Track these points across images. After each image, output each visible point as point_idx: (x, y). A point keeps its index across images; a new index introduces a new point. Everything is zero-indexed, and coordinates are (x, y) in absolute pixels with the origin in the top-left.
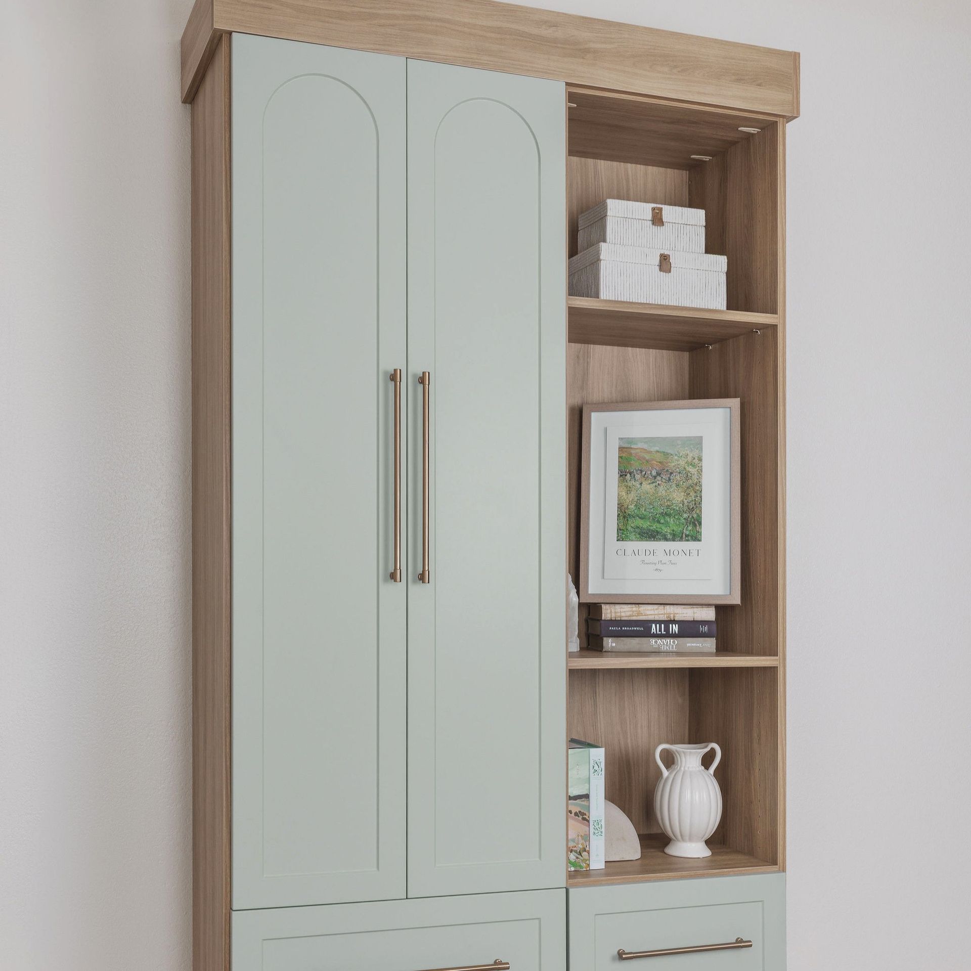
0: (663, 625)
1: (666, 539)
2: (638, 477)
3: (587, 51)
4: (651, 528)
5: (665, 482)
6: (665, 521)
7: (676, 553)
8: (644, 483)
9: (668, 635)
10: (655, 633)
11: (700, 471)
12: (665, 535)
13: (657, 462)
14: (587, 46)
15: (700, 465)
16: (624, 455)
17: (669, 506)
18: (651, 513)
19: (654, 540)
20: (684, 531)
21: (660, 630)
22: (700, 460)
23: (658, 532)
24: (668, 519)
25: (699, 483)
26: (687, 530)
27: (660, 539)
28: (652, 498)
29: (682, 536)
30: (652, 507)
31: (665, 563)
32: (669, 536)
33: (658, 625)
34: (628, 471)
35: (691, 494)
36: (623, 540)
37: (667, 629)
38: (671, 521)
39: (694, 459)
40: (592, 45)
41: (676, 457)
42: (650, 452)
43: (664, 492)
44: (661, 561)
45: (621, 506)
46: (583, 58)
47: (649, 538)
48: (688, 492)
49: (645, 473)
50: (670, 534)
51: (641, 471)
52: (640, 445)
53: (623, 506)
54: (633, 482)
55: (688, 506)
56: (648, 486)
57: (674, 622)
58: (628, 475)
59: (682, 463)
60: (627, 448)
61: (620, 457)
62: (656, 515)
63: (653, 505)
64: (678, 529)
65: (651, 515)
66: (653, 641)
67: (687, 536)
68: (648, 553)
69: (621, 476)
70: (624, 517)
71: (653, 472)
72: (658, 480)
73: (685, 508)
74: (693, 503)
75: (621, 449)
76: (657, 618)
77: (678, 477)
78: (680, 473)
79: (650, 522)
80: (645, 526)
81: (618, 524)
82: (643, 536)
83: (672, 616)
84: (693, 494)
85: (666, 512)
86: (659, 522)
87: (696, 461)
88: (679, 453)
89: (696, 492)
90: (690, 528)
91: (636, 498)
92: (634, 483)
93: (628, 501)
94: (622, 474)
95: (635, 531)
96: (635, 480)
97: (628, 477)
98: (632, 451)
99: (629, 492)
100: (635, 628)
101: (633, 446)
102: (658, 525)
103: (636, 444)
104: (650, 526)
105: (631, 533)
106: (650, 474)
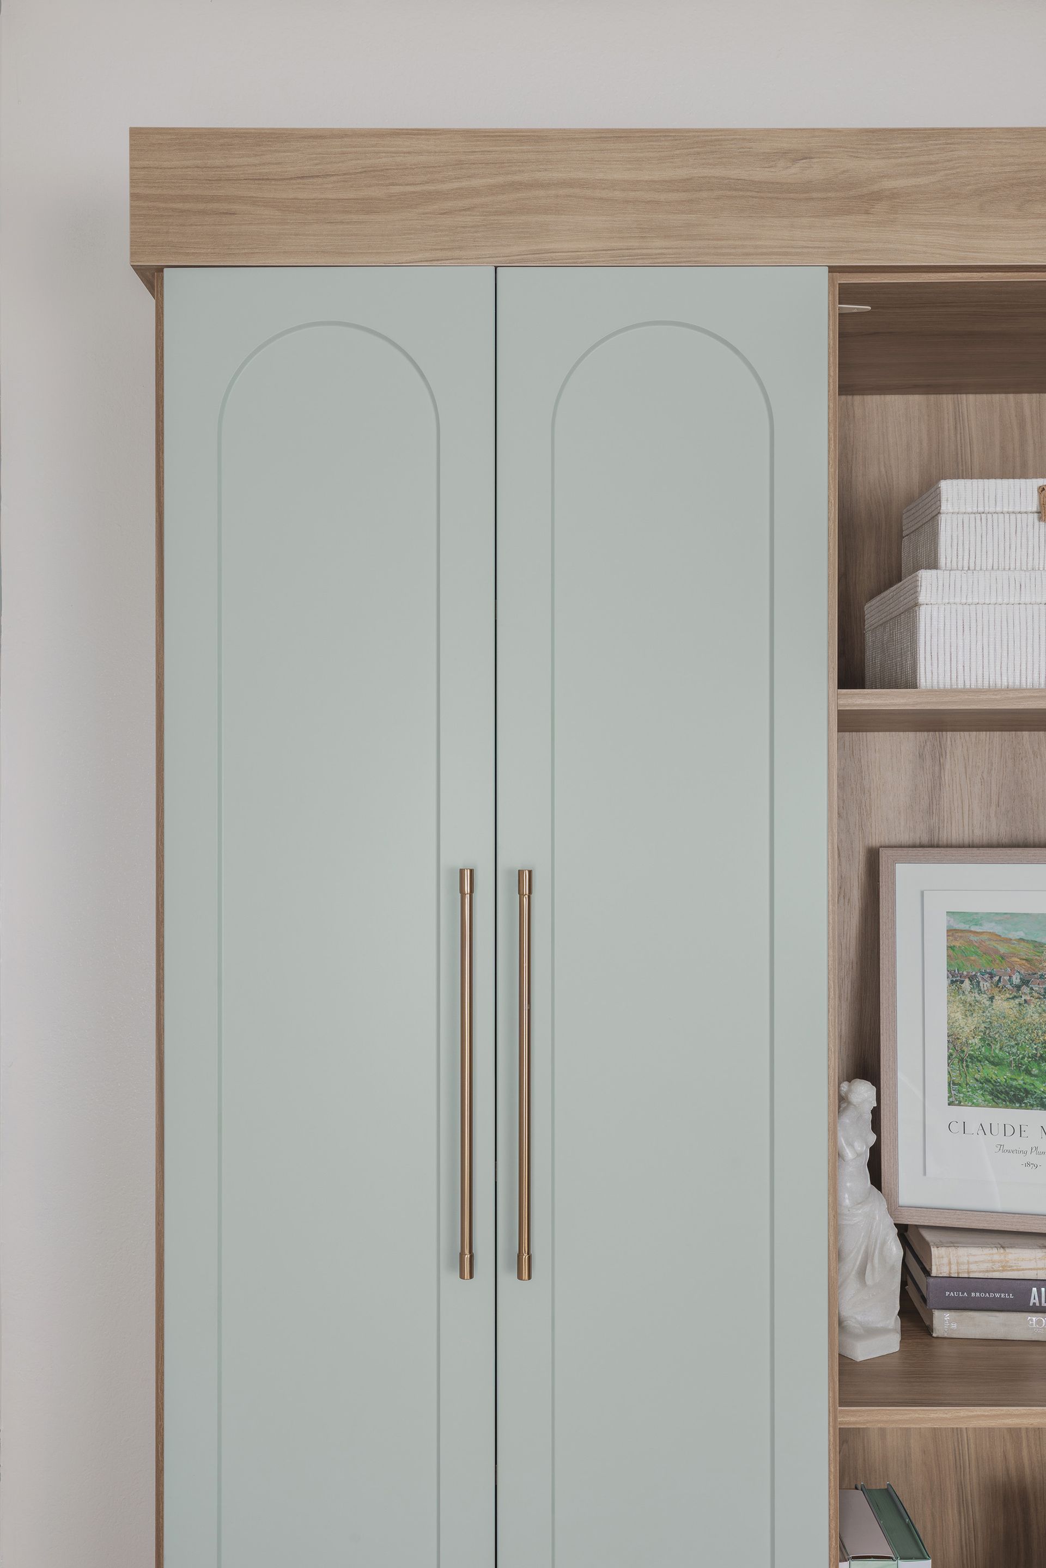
1: (1043, 1106)
2: (985, 985)
4: (1014, 1083)
5: (1040, 998)
6: (1040, 1070)
8: (997, 997)
10: (1038, 1304)
12: (1042, 1098)
13: (1021, 959)
16: (957, 944)
17: (1044, 1042)
18: (1013, 1054)
19: (1021, 1107)
23: (1027, 1092)
24: (1044, 1066)
27: (1032, 1105)
28: (1014, 1027)
30: (1013, 1043)
33: (1043, 1289)
34: (965, 973)
36: (959, 1104)
42: (1008, 941)
43: (1036, 1016)
44: (1036, 1148)
45: (953, 1039)
47: (1011, 1101)
49: (999, 980)
51: (992, 976)
52: (987, 927)
53: (958, 1039)
54: (977, 995)
56: (1006, 1004)
58: (967, 982)
60: (962, 931)
61: (950, 948)
62: (1023, 1058)
63: (1015, 1040)
65: (1012, 1058)
66: (1035, 1319)
68: (1009, 1131)
69: (953, 982)
70: (962, 1060)
71: (1014, 979)
72: (1025, 994)
75: (951, 932)
76: (1040, 1275)
79: (1012, 1072)
80: (1002, 1079)
81: (949, 1072)
82: (999, 1098)
85: (1041, 1055)
86: (1028, 1072)
91: (983, 1025)
92: (978, 998)
93: (966, 1029)
94: (955, 980)
95: (982, 1088)
96: (980, 992)
97: (967, 984)
98: (973, 938)
99: (968, 1014)
100: (997, 1295)
101: (973, 929)
102: (1028, 1079)
103: (981, 925)
104: (1011, 1079)
105: (974, 1090)
106: (1010, 980)
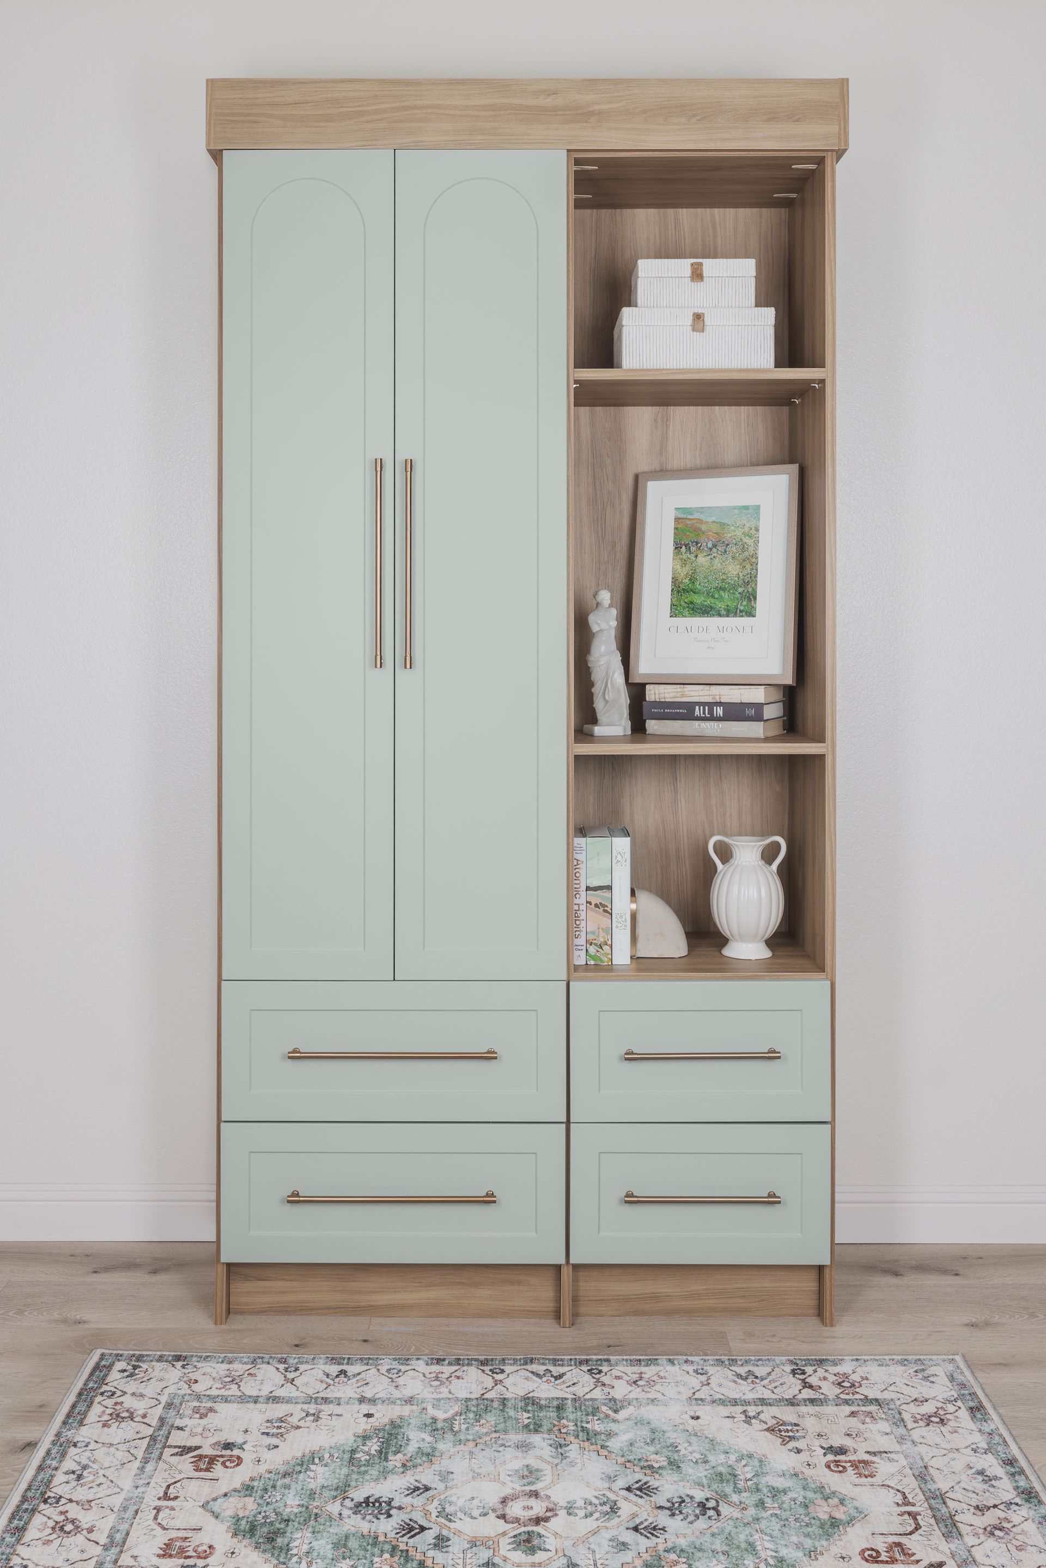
0: (707, 707)
1: (720, 615)
2: (693, 549)
3: (591, 114)
4: (706, 603)
5: (721, 554)
6: (719, 595)
7: (729, 630)
8: (699, 555)
9: (712, 718)
10: (698, 715)
11: (756, 543)
12: (719, 611)
13: (713, 533)
14: (591, 109)
15: (757, 535)
16: (680, 526)
17: (723, 579)
18: (706, 587)
20: (739, 606)
21: (704, 713)
22: (757, 530)
23: (711, 608)
24: (722, 593)
25: (755, 555)
26: (741, 605)
27: (714, 615)
28: (707, 572)
29: (736, 612)
30: (706, 581)
31: (718, 641)
32: (723, 612)
33: (702, 707)
34: (683, 543)
35: (747, 567)
36: (676, 617)
37: (711, 711)
38: (725, 595)
39: (751, 529)
40: (597, 107)
41: (732, 528)
42: (706, 523)
43: (719, 565)
44: (714, 639)
45: (675, 580)
46: (586, 122)
47: (703, 614)
48: (744, 564)
49: (701, 546)
50: (725, 609)
52: (696, 516)
53: (677, 580)
55: (743, 579)
56: (703, 559)
57: (719, 704)
58: (684, 547)
59: (739, 533)
60: (683, 519)
61: (676, 529)
62: (711, 589)
63: (707, 579)
64: (732, 605)
65: (705, 589)
66: (696, 723)
67: (741, 611)
68: (701, 629)
69: (676, 548)
70: (678, 592)
71: (709, 544)
72: (714, 553)
73: (741, 582)
74: (749, 576)
75: (677, 520)
76: (702, 700)
77: (734, 549)
78: (736, 544)
79: (705, 598)
80: (699, 602)
81: (671, 599)
82: (697, 612)
83: (717, 697)
84: (748, 567)
85: (721, 587)
86: (713, 597)
87: (753, 532)
88: (736, 524)
89: (751, 565)
90: (745, 603)
91: (691, 572)
92: (689, 556)
93: (682, 574)
94: (677, 547)
95: (688, 607)
96: (690, 553)
97: (684, 548)
98: (689, 522)
99: (683, 565)
100: (678, 711)
101: (689, 517)
102: (712, 600)
103: (693, 515)
104: (704, 601)
105: (684, 608)
106: (706, 545)
